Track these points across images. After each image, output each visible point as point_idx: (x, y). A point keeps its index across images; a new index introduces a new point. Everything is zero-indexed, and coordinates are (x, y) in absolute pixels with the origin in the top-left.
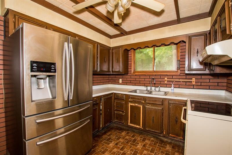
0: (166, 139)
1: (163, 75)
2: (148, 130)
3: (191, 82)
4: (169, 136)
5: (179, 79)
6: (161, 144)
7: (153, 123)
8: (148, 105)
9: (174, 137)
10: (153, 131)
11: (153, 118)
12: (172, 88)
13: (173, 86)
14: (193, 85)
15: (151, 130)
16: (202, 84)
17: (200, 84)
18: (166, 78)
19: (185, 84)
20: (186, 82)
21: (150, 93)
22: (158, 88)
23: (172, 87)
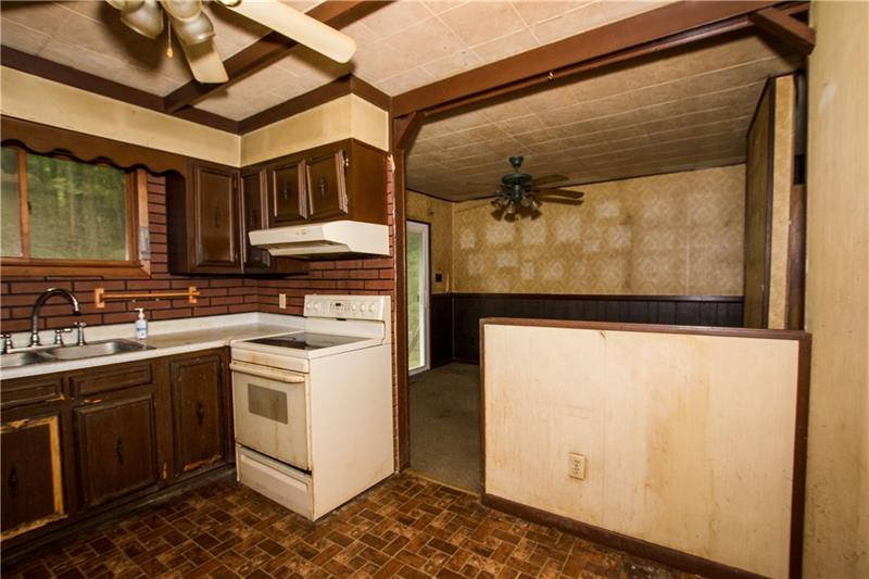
0: (165, 496)
1: (83, 279)
2: (101, 505)
3: (187, 298)
4: (182, 473)
5: (150, 291)
6: (170, 512)
7: (121, 462)
8: (85, 405)
9: (197, 468)
10: (126, 490)
11: (120, 442)
12: (142, 323)
13: (141, 315)
14: (192, 308)
15: (115, 494)
16: (214, 302)
17: (206, 302)
18: (99, 291)
19: (169, 306)
20: (171, 299)
21: (49, 356)
22: (75, 331)
23: (138, 319)
